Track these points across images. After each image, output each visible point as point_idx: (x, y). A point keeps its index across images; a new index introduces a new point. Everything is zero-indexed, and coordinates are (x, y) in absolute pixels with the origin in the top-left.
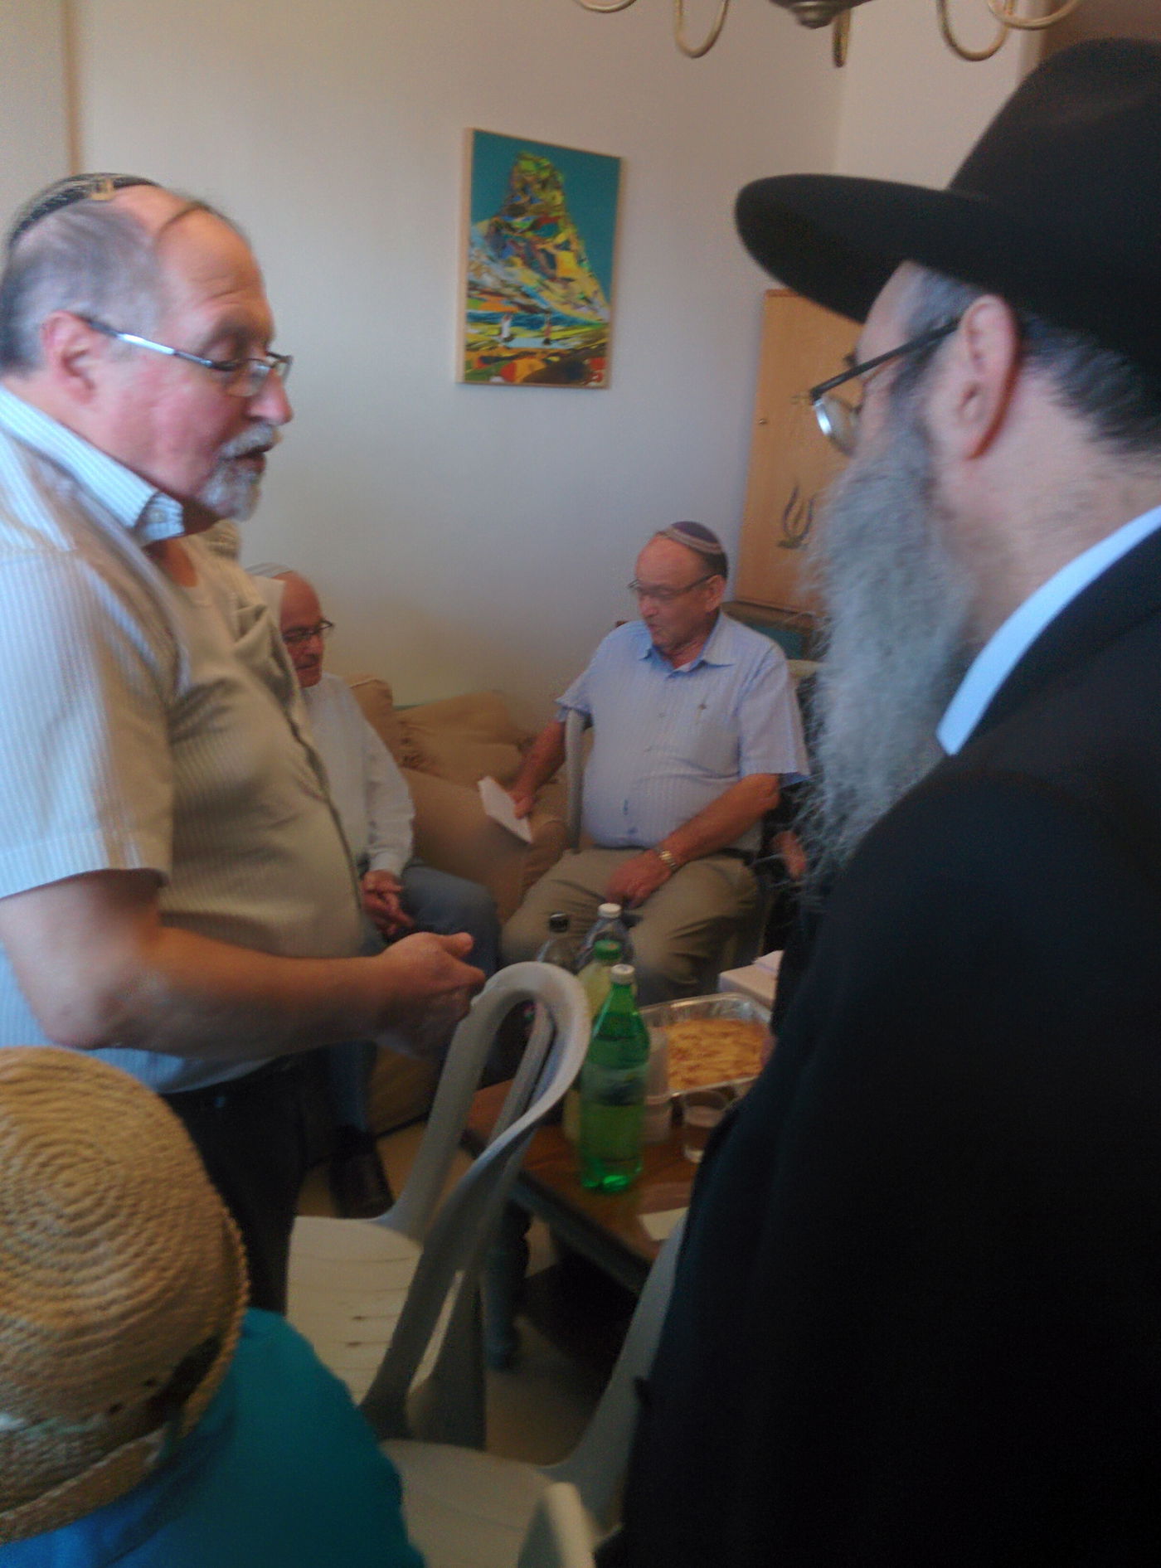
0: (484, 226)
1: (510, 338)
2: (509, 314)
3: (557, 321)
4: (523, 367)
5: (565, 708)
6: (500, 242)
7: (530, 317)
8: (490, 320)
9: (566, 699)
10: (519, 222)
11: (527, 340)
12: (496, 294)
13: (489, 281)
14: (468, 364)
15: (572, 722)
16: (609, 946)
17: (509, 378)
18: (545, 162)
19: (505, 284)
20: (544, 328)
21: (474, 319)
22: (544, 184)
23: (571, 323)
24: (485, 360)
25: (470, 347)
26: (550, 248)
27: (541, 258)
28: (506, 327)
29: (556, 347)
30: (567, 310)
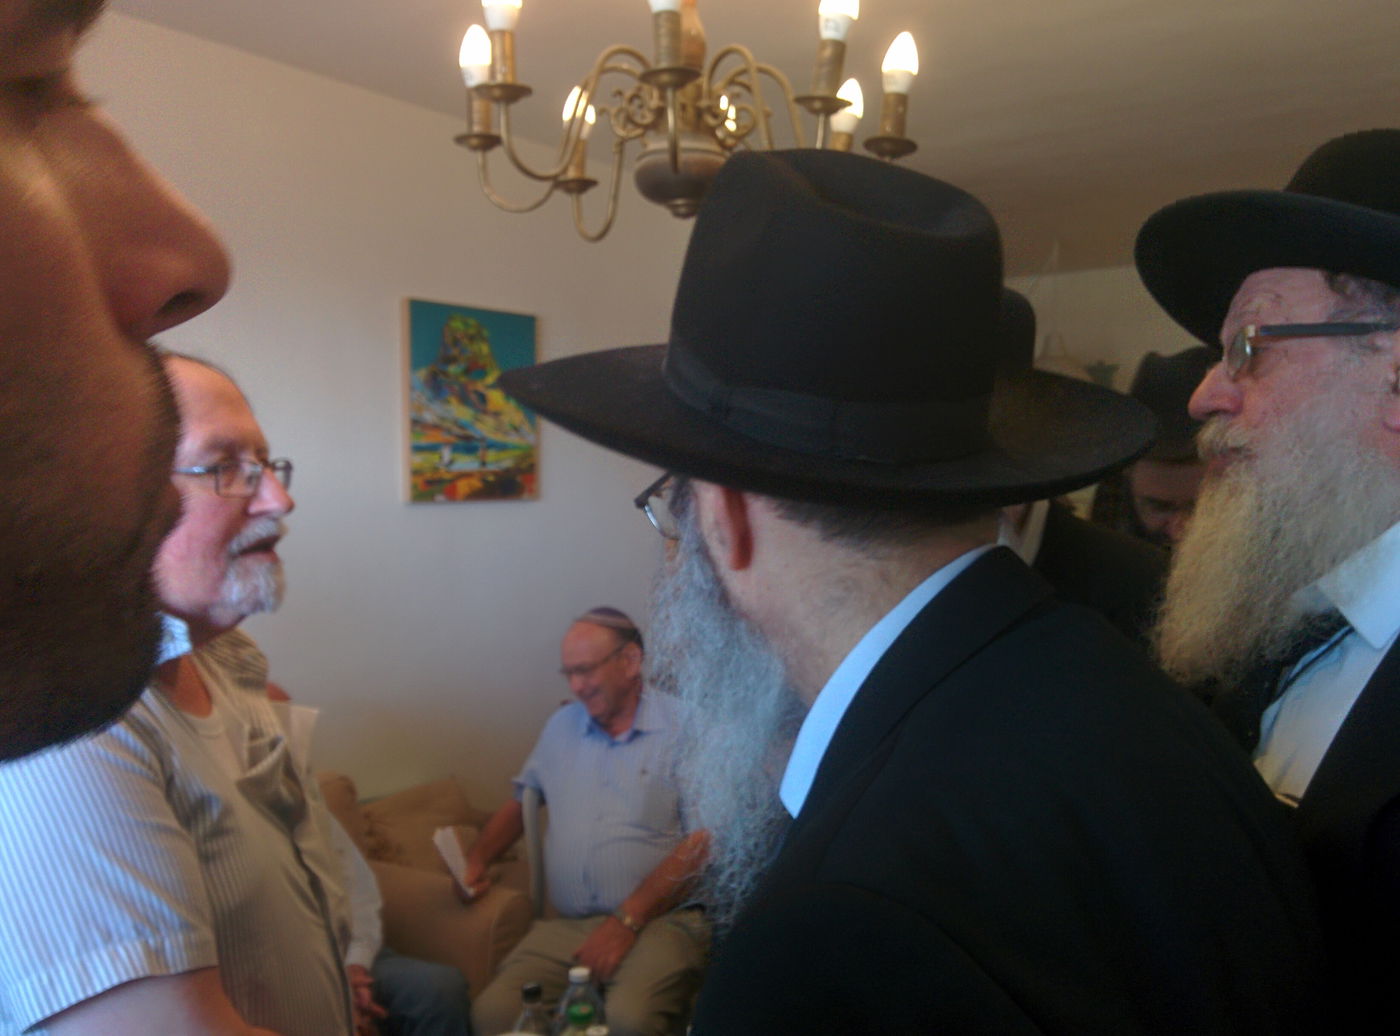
0: (422, 373)
1: (451, 462)
2: (447, 444)
3: (492, 446)
4: (463, 487)
5: (520, 787)
6: (437, 385)
7: (468, 444)
8: (433, 448)
9: (520, 779)
10: (453, 369)
11: (466, 463)
12: (436, 427)
13: (429, 417)
14: (414, 487)
15: (527, 798)
16: (582, 1009)
17: (451, 495)
18: (472, 322)
19: (443, 419)
20: (480, 453)
21: (417, 449)
22: (472, 338)
23: (502, 447)
24: (430, 483)
25: (416, 473)
26: (480, 386)
27: (473, 397)
28: (447, 454)
29: (491, 468)
30: (499, 438)
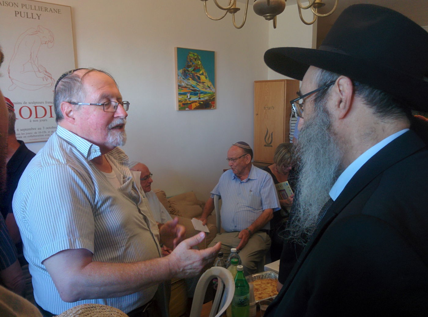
0: (181, 71)
1: (190, 98)
2: (189, 92)
3: (202, 93)
4: (194, 105)
5: (213, 194)
6: (185, 74)
7: (195, 92)
8: (185, 94)
9: (213, 192)
10: (190, 69)
11: (194, 98)
12: (185, 87)
13: (183, 84)
14: (179, 106)
17: (190, 108)
18: (196, 54)
19: (187, 85)
20: (198, 95)
21: (180, 94)
22: (196, 59)
23: (205, 93)
24: (184, 104)
25: (179, 101)
26: (198, 75)
27: (196, 78)
28: (189, 95)
29: (202, 99)
30: (204, 90)
